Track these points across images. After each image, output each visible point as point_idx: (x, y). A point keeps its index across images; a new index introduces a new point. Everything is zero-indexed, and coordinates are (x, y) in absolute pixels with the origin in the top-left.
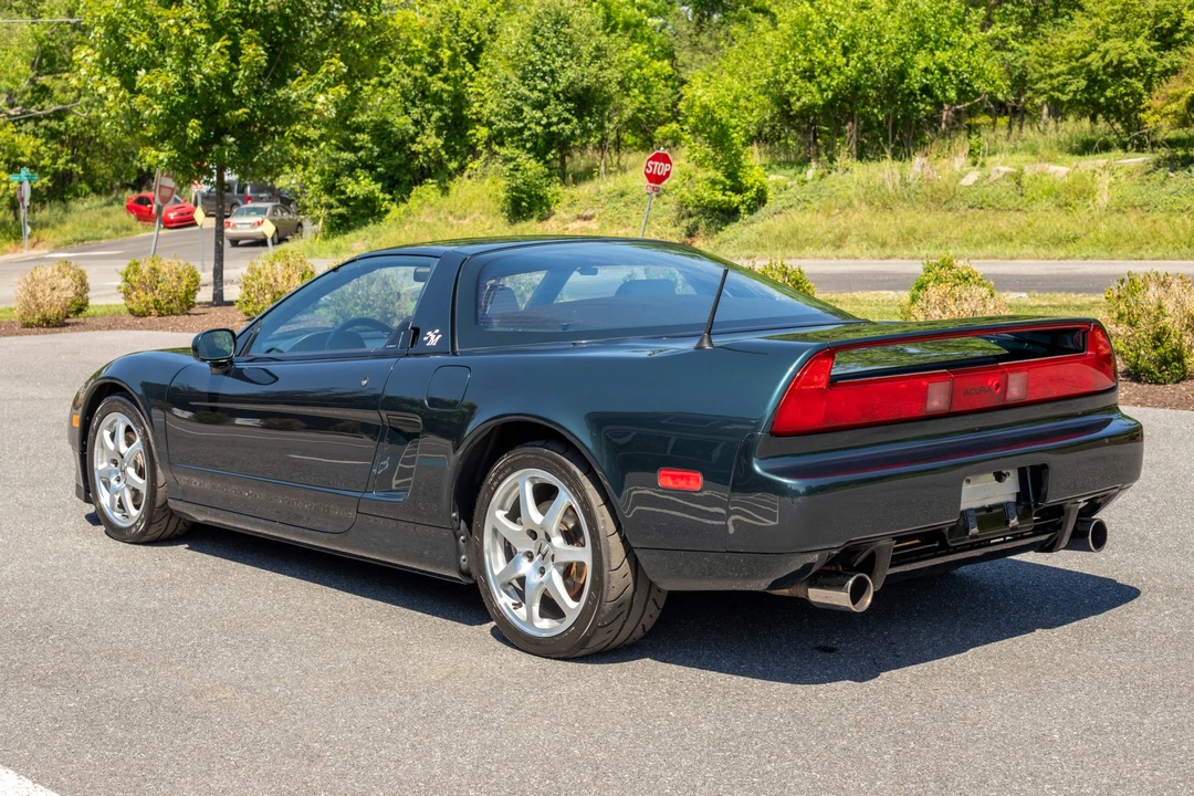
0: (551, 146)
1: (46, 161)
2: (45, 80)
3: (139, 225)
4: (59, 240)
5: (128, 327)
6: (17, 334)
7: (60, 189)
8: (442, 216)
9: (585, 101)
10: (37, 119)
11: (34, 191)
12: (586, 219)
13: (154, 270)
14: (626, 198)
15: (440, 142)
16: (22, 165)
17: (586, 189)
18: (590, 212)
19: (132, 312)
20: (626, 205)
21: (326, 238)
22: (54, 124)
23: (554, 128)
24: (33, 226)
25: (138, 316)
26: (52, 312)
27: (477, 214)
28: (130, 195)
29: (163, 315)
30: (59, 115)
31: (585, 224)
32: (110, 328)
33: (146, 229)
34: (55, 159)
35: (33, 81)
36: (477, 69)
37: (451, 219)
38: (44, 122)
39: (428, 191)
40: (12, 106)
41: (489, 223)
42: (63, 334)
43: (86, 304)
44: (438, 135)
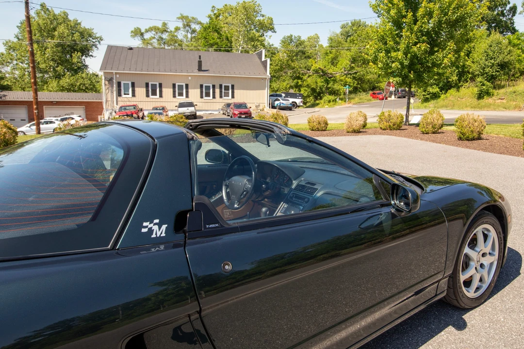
0: (492, 78)
1: (352, 84)
2: (353, 65)
3: (373, 99)
4: (354, 102)
5: (380, 134)
6: (345, 135)
7: (355, 91)
8: (456, 98)
9: (503, 66)
10: (351, 74)
11: (349, 91)
12: (502, 99)
13: (389, 115)
14: (515, 94)
15: (457, 78)
16: (347, 85)
17: (502, 91)
18: (503, 98)
19: (381, 128)
20: (516, 95)
21: (422, 103)
22: (355, 75)
23: (494, 74)
24: (349, 98)
25: (384, 130)
26: (356, 128)
27: (467, 97)
28: (371, 92)
29: (391, 130)
30: (356, 73)
31: (502, 101)
32: (374, 134)
33: (375, 100)
34: (354, 83)
35: (350, 65)
36: (469, 58)
37: (459, 99)
38: (353, 75)
39: (452, 91)
40: (345, 71)
41: (470, 100)
42: (360, 136)
43: (366, 125)
44: (457, 76)
